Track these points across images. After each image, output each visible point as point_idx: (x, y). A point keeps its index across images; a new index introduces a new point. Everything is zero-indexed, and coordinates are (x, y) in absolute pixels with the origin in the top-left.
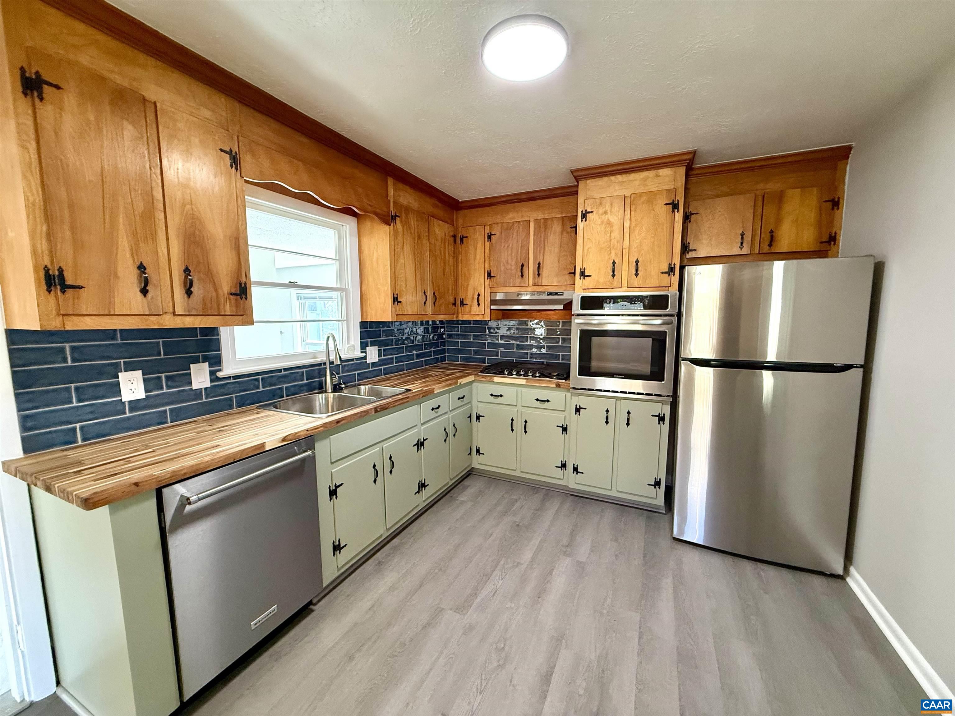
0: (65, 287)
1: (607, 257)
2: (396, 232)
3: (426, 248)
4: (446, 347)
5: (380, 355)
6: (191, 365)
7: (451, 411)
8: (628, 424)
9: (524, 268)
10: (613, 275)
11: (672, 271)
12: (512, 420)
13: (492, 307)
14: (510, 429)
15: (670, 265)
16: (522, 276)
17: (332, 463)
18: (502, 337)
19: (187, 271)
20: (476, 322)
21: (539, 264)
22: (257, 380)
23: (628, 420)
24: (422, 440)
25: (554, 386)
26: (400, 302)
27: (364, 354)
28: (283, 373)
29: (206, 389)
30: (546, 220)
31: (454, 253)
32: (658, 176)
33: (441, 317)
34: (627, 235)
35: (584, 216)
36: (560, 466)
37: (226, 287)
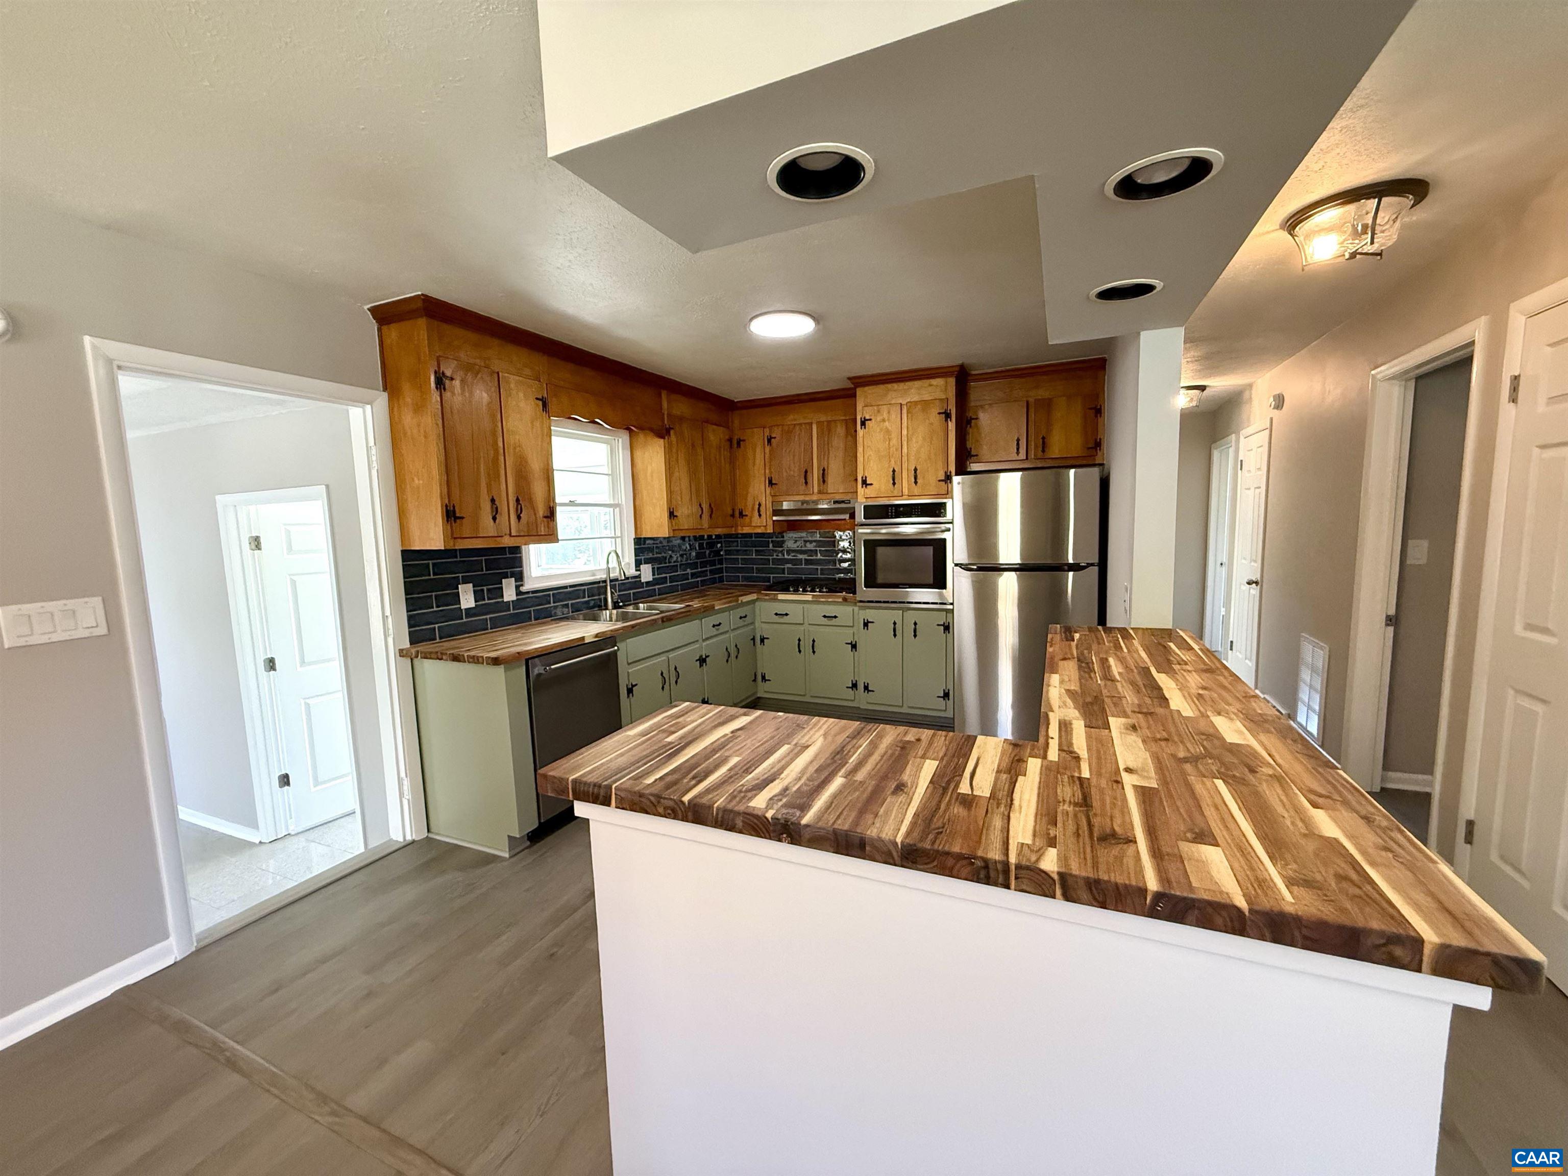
0: (456, 518)
1: (887, 465)
2: (670, 444)
3: (701, 458)
4: (724, 566)
5: (654, 575)
6: (503, 580)
7: (732, 630)
8: (915, 636)
9: (808, 474)
10: (894, 484)
11: (948, 479)
12: (799, 640)
13: (775, 518)
14: (797, 650)
15: (946, 473)
16: (806, 483)
17: (629, 664)
18: (789, 552)
19: (518, 500)
20: (758, 535)
21: (824, 470)
22: (549, 595)
23: (915, 631)
24: (704, 657)
25: (840, 600)
26: (676, 516)
27: (639, 573)
28: (569, 589)
29: (513, 601)
30: (829, 422)
31: (730, 459)
32: (931, 385)
33: (719, 531)
34: (905, 443)
35: (863, 423)
36: (851, 686)
37: (541, 511)
